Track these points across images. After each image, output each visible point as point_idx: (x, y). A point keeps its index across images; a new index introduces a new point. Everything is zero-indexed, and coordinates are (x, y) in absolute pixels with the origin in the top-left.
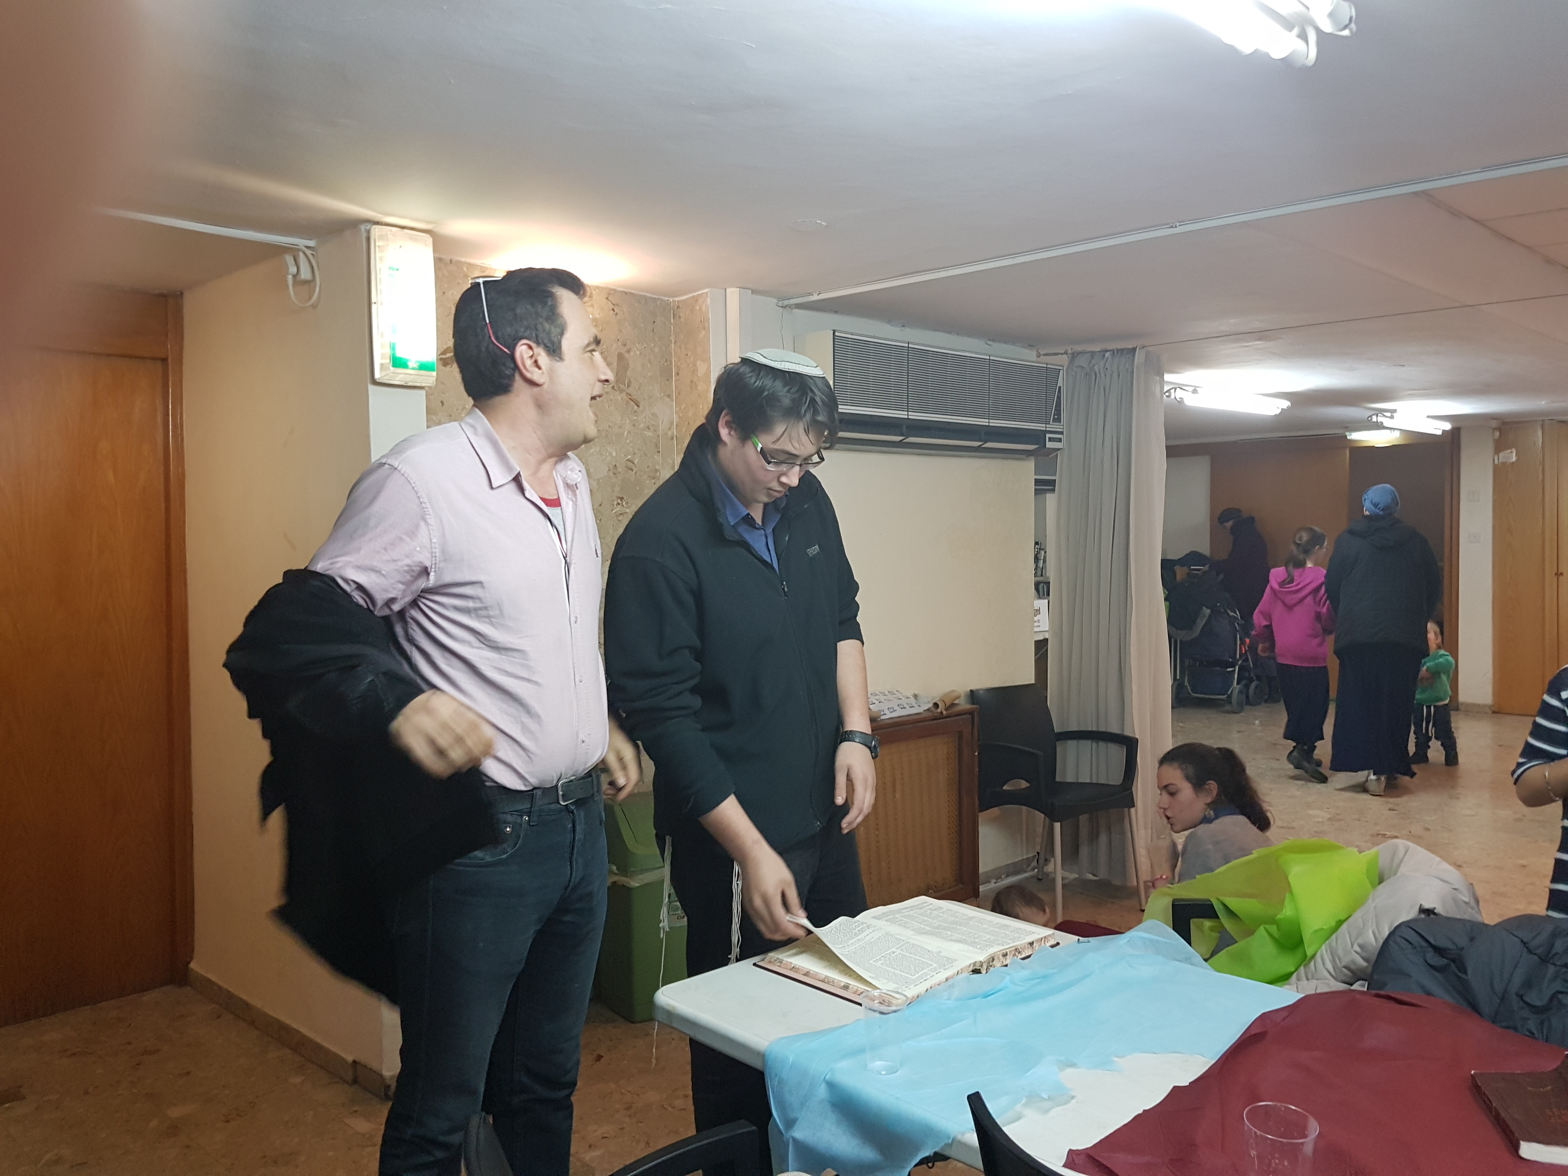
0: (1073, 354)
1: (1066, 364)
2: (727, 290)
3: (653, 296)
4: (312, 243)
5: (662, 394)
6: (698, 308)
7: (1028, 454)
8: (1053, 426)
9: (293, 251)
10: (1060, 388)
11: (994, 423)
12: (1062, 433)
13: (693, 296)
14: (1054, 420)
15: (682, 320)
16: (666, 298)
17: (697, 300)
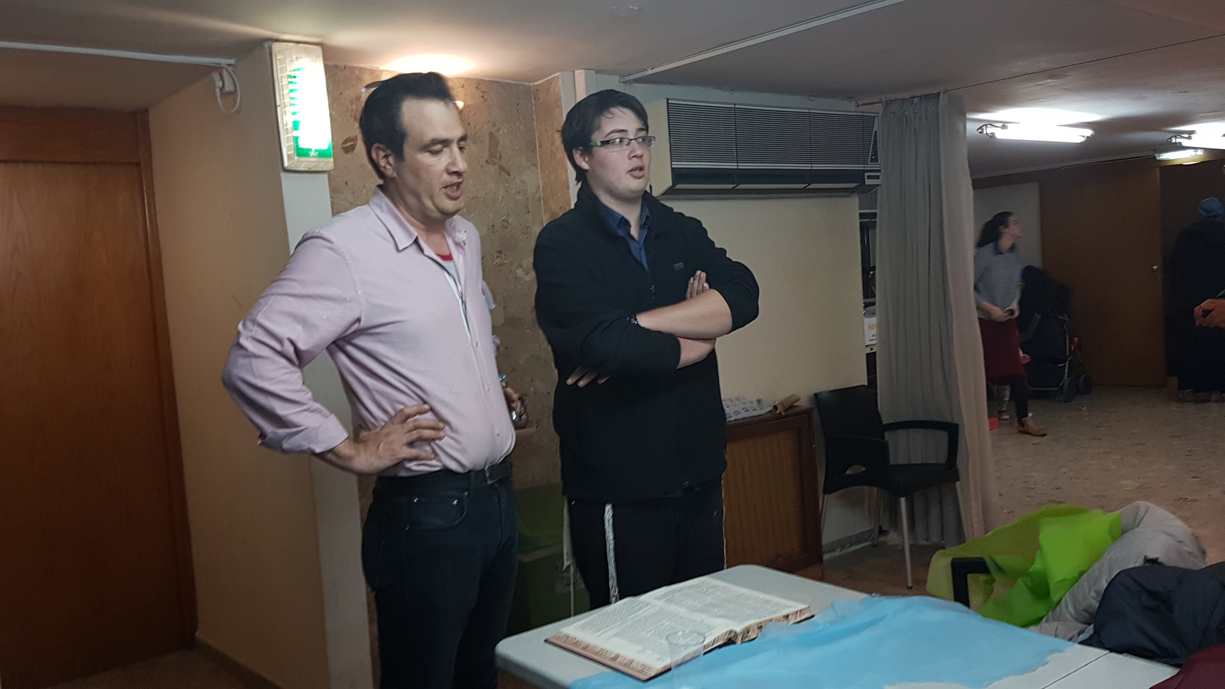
0: (887, 102)
1: (881, 113)
2: (576, 72)
3: (515, 83)
4: (232, 61)
5: (529, 164)
6: (552, 89)
7: (850, 192)
8: (870, 166)
9: (218, 68)
10: (876, 132)
11: (816, 167)
12: (879, 171)
13: (548, 80)
14: (873, 161)
15: (541, 100)
16: (527, 84)
17: (551, 83)
